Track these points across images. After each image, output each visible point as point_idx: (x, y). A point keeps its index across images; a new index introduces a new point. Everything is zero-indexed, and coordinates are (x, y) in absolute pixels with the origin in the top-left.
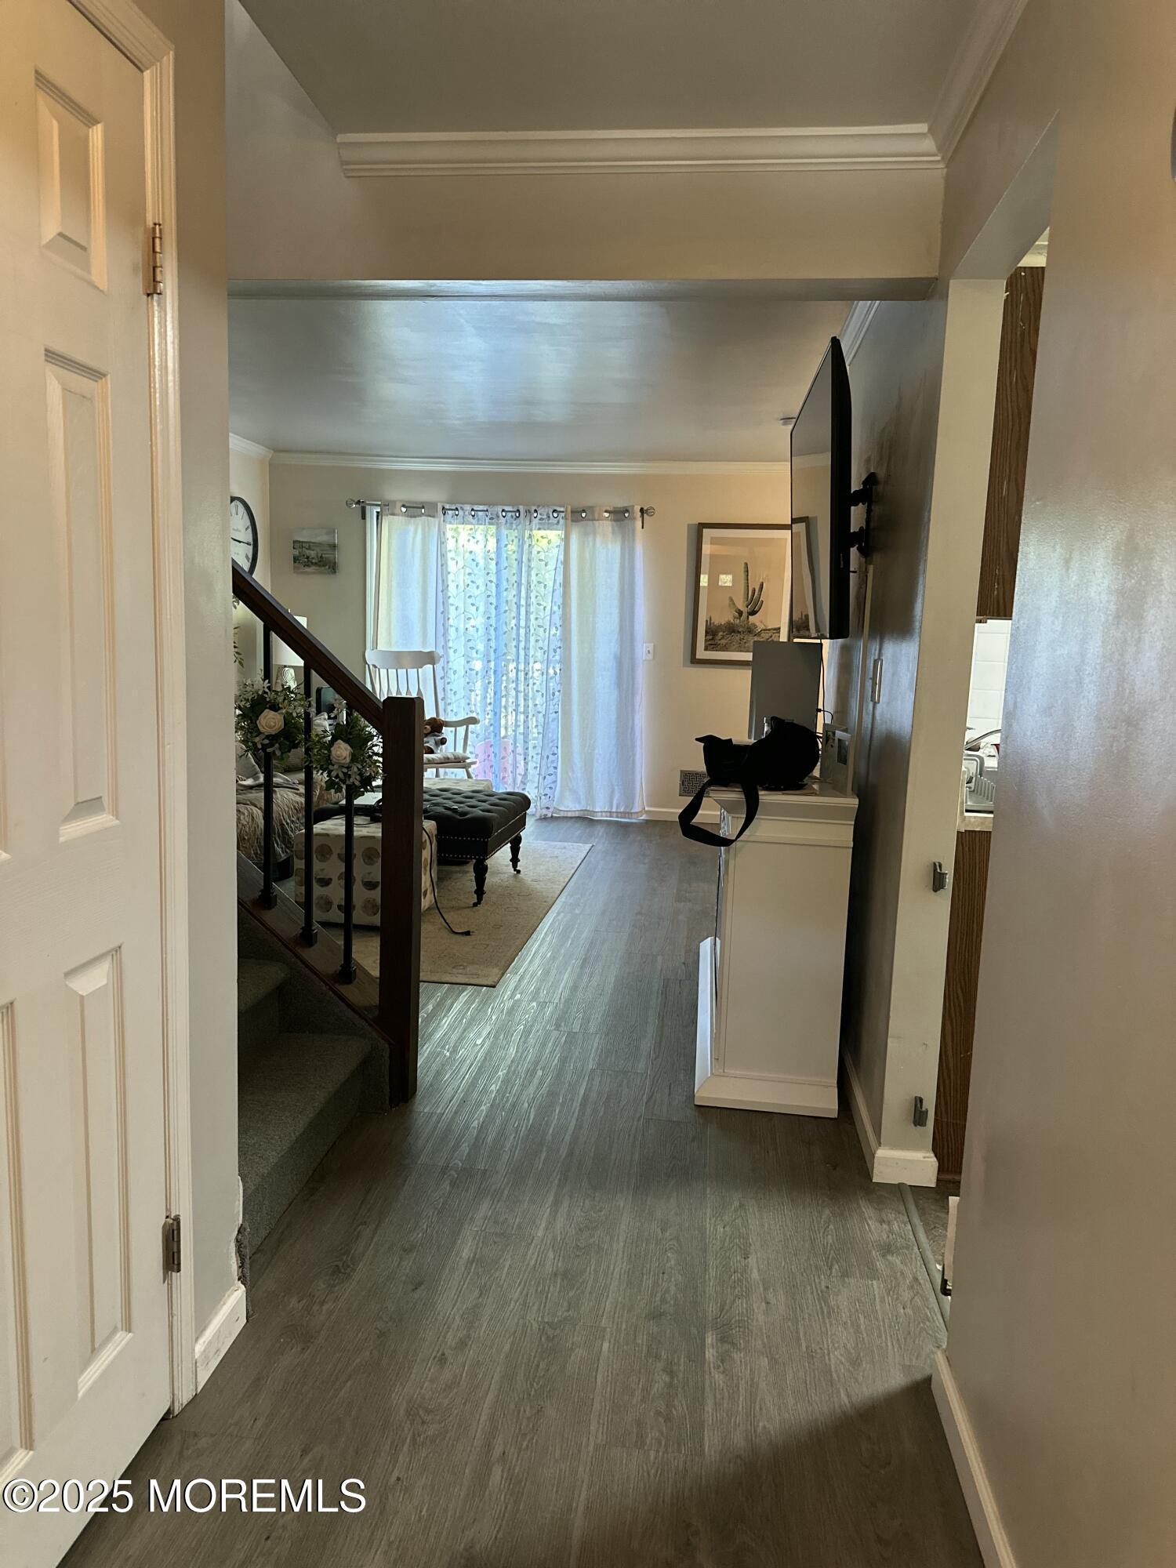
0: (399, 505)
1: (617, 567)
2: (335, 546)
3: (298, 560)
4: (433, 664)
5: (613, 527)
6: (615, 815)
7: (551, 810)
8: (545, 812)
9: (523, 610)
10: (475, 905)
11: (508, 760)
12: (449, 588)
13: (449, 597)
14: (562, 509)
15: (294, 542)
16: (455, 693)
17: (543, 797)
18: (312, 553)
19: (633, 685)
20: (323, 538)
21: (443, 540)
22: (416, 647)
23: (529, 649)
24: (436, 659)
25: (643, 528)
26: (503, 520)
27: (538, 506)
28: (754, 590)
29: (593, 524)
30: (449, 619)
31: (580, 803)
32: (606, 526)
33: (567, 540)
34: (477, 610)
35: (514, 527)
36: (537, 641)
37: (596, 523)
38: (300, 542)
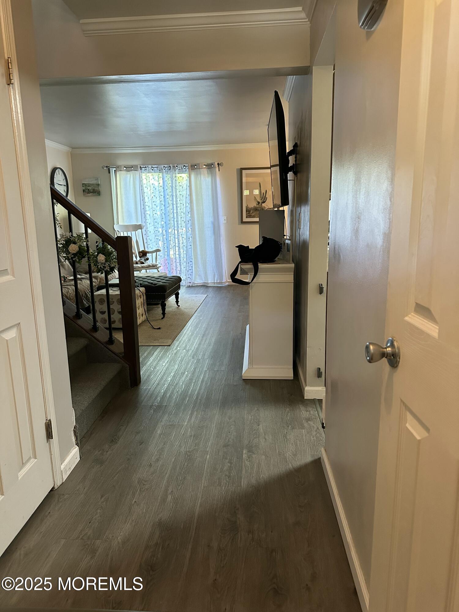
0: (123, 167)
1: (210, 187)
2: (99, 185)
3: (85, 191)
4: (141, 229)
5: (207, 171)
6: (216, 284)
7: (191, 283)
8: (189, 284)
9: (175, 206)
10: (162, 318)
11: (173, 265)
12: (145, 199)
13: (146, 202)
14: (187, 165)
15: (83, 184)
16: (151, 240)
17: (188, 279)
18: (90, 188)
19: (219, 233)
20: (94, 182)
21: (141, 180)
22: (134, 223)
23: (178, 221)
24: (142, 227)
25: (219, 171)
26: (164, 171)
27: (178, 165)
28: (263, 193)
29: (200, 170)
30: (146, 211)
31: (202, 280)
32: (205, 171)
33: (190, 177)
34: (157, 207)
35: (169, 173)
36: (181, 218)
37: (200, 169)
38: (85, 184)
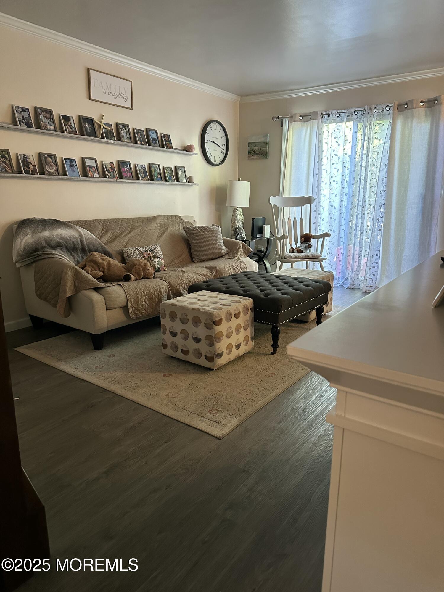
0: (297, 116)
1: (426, 137)
2: (267, 143)
3: (250, 152)
4: (310, 203)
5: (426, 112)
7: (373, 288)
8: (369, 288)
9: (364, 169)
14: (392, 105)
17: (368, 280)
18: (256, 148)
20: (261, 140)
21: (320, 133)
24: (312, 201)
27: (377, 105)
29: (412, 112)
30: (321, 178)
32: (421, 112)
33: (393, 125)
34: (337, 171)
35: (362, 120)
37: (414, 110)
38: (251, 143)
